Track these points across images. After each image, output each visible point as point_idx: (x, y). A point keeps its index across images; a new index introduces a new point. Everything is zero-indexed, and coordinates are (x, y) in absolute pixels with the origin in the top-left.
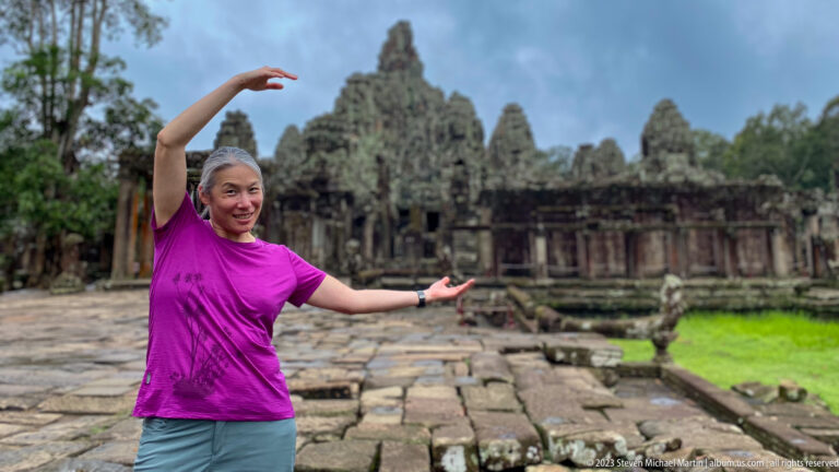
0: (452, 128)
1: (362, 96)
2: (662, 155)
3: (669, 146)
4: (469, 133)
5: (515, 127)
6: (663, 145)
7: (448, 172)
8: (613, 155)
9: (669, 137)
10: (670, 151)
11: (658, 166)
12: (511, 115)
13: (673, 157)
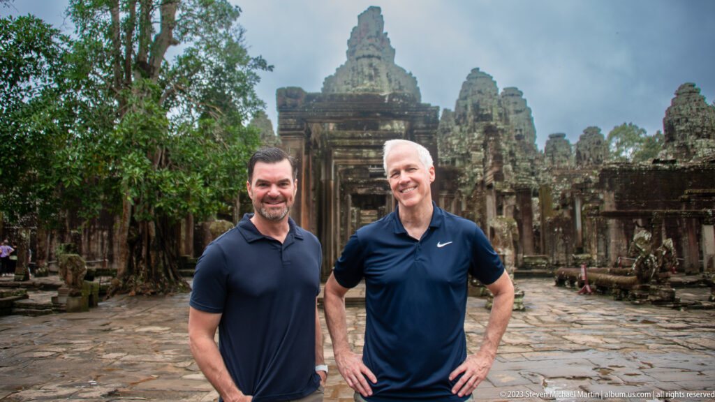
0: (476, 107)
1: (375, 70)
2: (690, 139)
3: (699, 130)
4: (495, 114)
5: (517, 112)
6: (691, 130)
7: (478, 155)
8: (599, 143)
9: (699, 121)
10: (699, 136)
11: (687, 150)
12: (512, 99)
13: (703, 142)
